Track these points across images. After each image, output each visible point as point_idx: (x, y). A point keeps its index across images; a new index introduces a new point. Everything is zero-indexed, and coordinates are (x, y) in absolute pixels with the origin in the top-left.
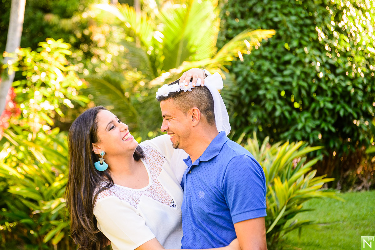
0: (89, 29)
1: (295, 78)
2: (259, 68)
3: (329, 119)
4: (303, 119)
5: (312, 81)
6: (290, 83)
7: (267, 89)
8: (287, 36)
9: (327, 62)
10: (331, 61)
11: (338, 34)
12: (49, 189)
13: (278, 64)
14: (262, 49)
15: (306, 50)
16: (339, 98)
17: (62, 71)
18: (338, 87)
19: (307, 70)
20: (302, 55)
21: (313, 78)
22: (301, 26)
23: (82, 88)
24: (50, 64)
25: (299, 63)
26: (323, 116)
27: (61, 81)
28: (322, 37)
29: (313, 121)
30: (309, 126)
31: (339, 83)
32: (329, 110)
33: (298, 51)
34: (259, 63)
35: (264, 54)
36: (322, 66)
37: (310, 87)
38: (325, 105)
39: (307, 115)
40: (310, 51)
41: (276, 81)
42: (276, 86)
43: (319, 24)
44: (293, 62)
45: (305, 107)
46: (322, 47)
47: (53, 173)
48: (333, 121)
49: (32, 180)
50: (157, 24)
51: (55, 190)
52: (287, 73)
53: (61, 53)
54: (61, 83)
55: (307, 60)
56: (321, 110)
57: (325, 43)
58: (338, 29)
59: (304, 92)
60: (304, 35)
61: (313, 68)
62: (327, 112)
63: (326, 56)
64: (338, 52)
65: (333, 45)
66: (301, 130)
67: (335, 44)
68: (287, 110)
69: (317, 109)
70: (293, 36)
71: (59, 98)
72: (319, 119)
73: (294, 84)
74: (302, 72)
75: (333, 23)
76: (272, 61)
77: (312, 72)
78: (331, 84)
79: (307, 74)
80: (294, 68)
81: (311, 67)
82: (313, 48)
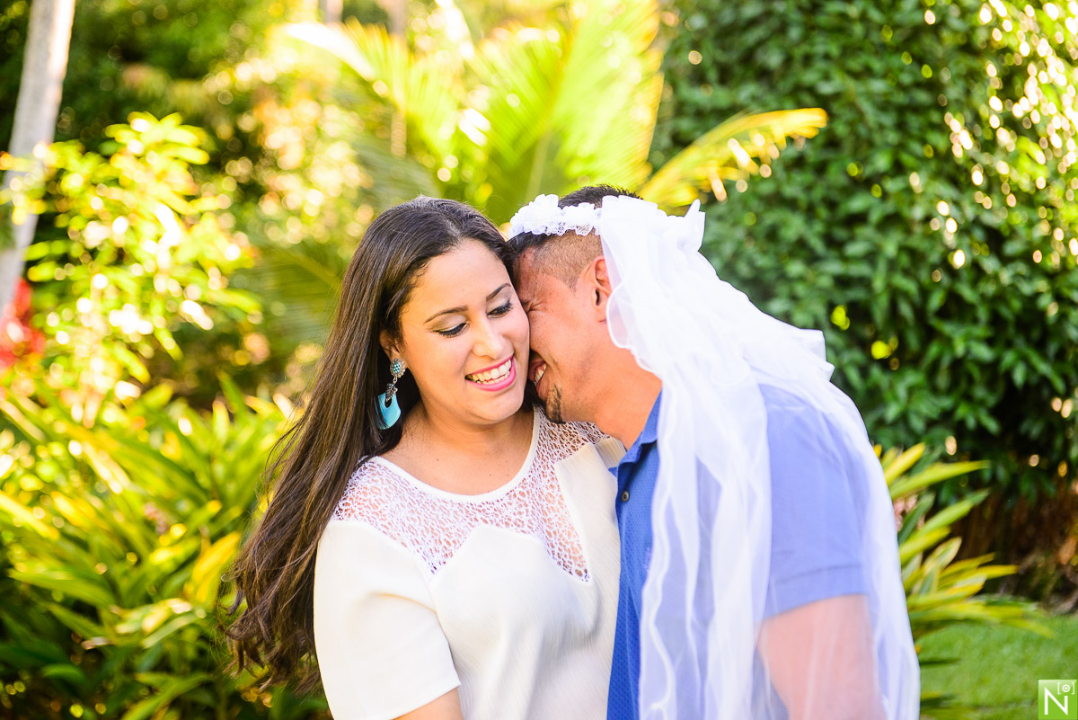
0: (255, 113)
1: (882, 266)
2: (772, 235)
3: (980, 392)
4: (901, 391)
5: (931, 277)
6: (865, 282)
7: (794, 298)
8: (857, 137)
9: (977, 222)
10: (989, 219)
11: (1013, 137)
12: (135, 574)
13: (830, 224)
14: (781, 174)
15: (916, 180)
16: (1011, 330)
17: (179, 215)
18: (1009, 296)
19: (916, 241)
20: (904, 196)
21: (933, 267)
22: (901, 110)
23: (237, 267)
24: (143, 193)
25: (893, 220)
26: (963, 385)
27: (174, 243)
28: (963, 143)
29: (933, 399)
30: (918, 413)
31: (1013, 286)
32: (983, 366)
33: (892, 185)
34: (771, 218)
35: (790, 191)
36: (964, 231)
37: (925, 293)
38: (968, 351)
39: (913, 377)
40: (926, 185)
41: (821, 274)
42: (821, 289)
43: (954, 107)
44: (875, 216)
45: (908, 356)
46: (964, 174)
47: (149, 525)
48: (992, 400)
49: (83, 545)
50: (469, 89)
51: (154, 577)
52: (855, 249)
53: (176, 158)
54: (174, 250)
55: (918, 212)
56: (957, 364)
57: (971, 163)
58: (1011, 123)
59: (905, 310)
60: (910, 136)
61: (935, 237)
62: (976, 373)
63: (974, 203)
64: (1011, 192)
65: (996, 171)
66: (894, 424)
67: (1002, 168)
68: (853, 363)
69: (946, 361)
70: (877, 138)
71: (167, 298)
72: (949, 391)
73: (879, 283)
74: (903, 248)
75: (996, 103)
76: (810, 212)
77: (932, 248)
78: (989, 289)
79: (916, 256)
80: (877, 238)
81: (930, 232)
82: (937, 175)
